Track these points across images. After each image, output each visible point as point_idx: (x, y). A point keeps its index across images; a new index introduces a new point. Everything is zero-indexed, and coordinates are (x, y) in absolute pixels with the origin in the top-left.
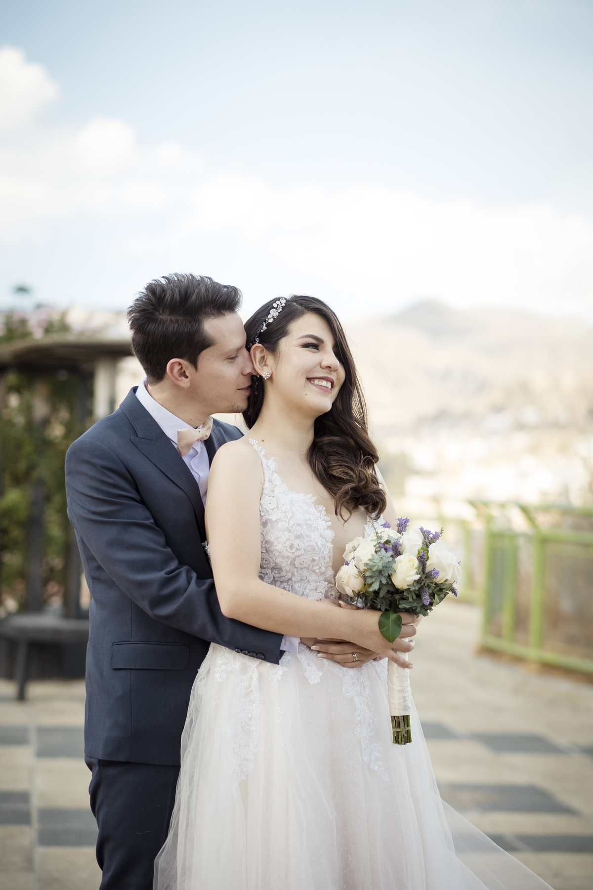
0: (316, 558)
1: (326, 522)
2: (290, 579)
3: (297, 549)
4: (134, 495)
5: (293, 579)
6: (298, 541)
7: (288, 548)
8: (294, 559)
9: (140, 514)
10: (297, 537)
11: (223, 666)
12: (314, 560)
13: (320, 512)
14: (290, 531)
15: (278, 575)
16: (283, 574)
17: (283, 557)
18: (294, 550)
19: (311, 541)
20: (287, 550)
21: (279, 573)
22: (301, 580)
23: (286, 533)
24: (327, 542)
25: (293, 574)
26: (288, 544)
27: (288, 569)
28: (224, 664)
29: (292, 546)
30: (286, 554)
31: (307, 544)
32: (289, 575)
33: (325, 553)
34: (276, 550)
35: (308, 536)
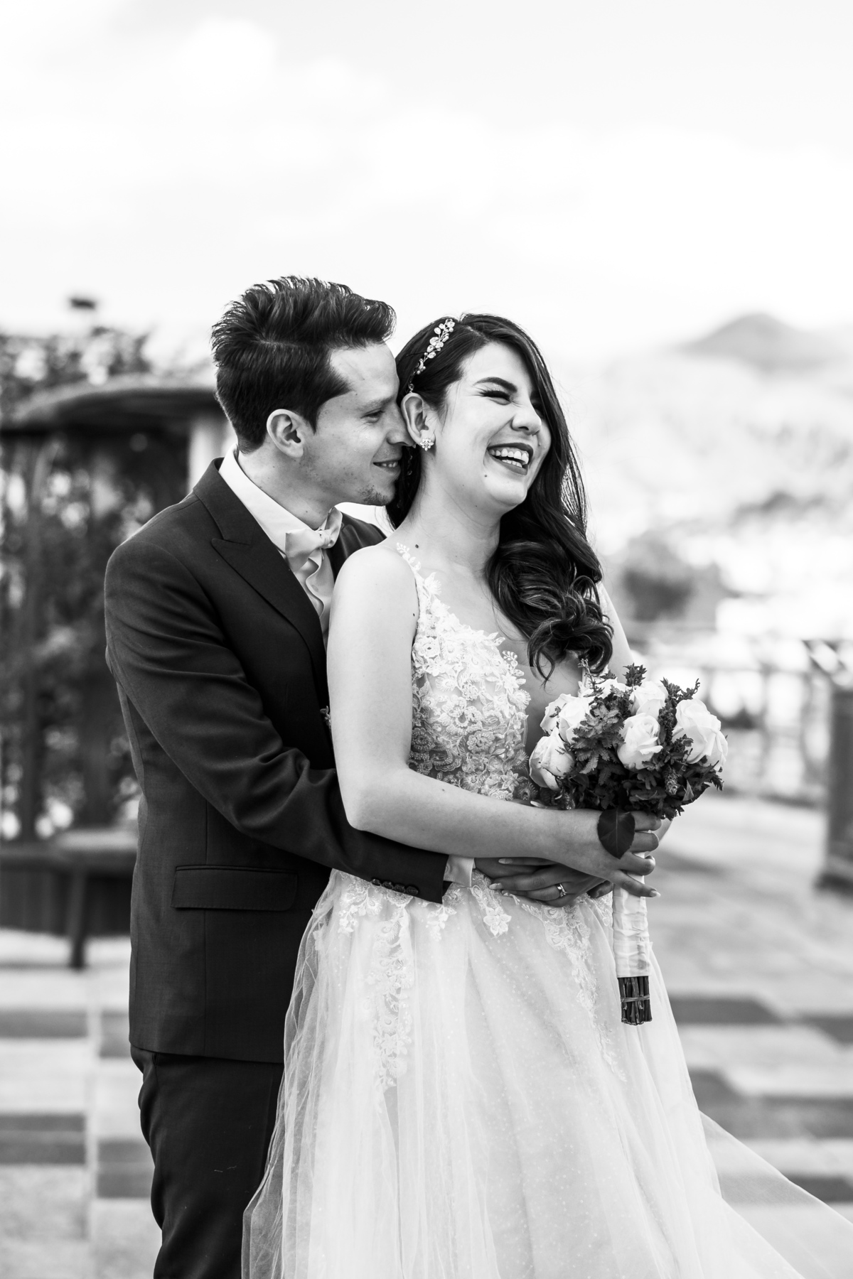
0: (502, 736)
1: (518, 678)
2: (460, 769)
3: (471, 722)
4: (213, 631)
5: (464, 769)
6: (472, 709)
7: (457, 720)
8: (467, 738)
9: (224, 664)
10: (472, 702)
11: (353, 907)
12: (497, 739)
13: (509, 662)
14: (460, 693)
15: (439, 763)
16: (449, 760)
17: (449, 734)
18: (466, 724)
19: (493, 709)
20: (455, 723)
21: (441, 759)
22: (477, 770)
23: (455, 697)
24: (518, 710)
25: (464, 762)
26: (457, 713)
27: (456, 753)
28: (355, 904)
29: (462, 718)
30: (453, 729)
31: (487, 714)
32: (459, 762)
33: (515, 727)
34: (437, 722)
35: (488, 701)
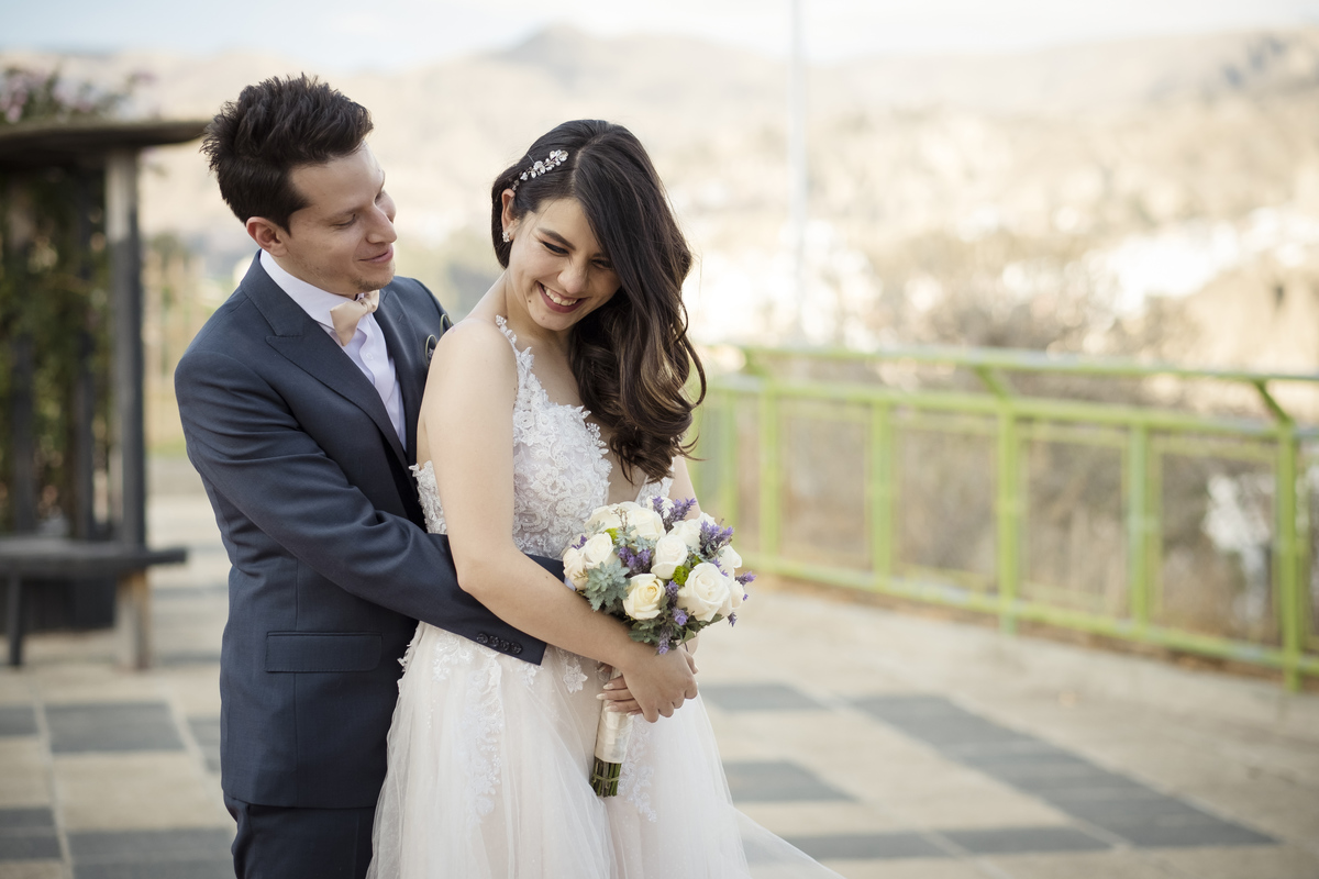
0: (587, 502)
1: (601, 448)
2: (547, 530)
3: (562, 490)
5: (550, 530)
6: (564, 478)
7: (548, 488)
8: (556, 504)
10: (563, 472)
11: (445, 656)
12: (582, 505)
13: (593, 433)
14: (552, 463)
15: (528, 525)
16: (536, 523)
17: (541, 500)
18: (557, 491)
19: (582, 478)
20: (546, 490)
21: (530, 521)
22: (562, 531)
23: (547, 466)
24: (602, 479)
25: (551, 524)
26: (549, 481)
27: (545, 516)
28: (448, 653)
29: (554, 485)
30: (545, 496)
31: (576, 482)
32: (546, 524)
33: (599, 494)
34: (530, 489)
35: (577, 470)
